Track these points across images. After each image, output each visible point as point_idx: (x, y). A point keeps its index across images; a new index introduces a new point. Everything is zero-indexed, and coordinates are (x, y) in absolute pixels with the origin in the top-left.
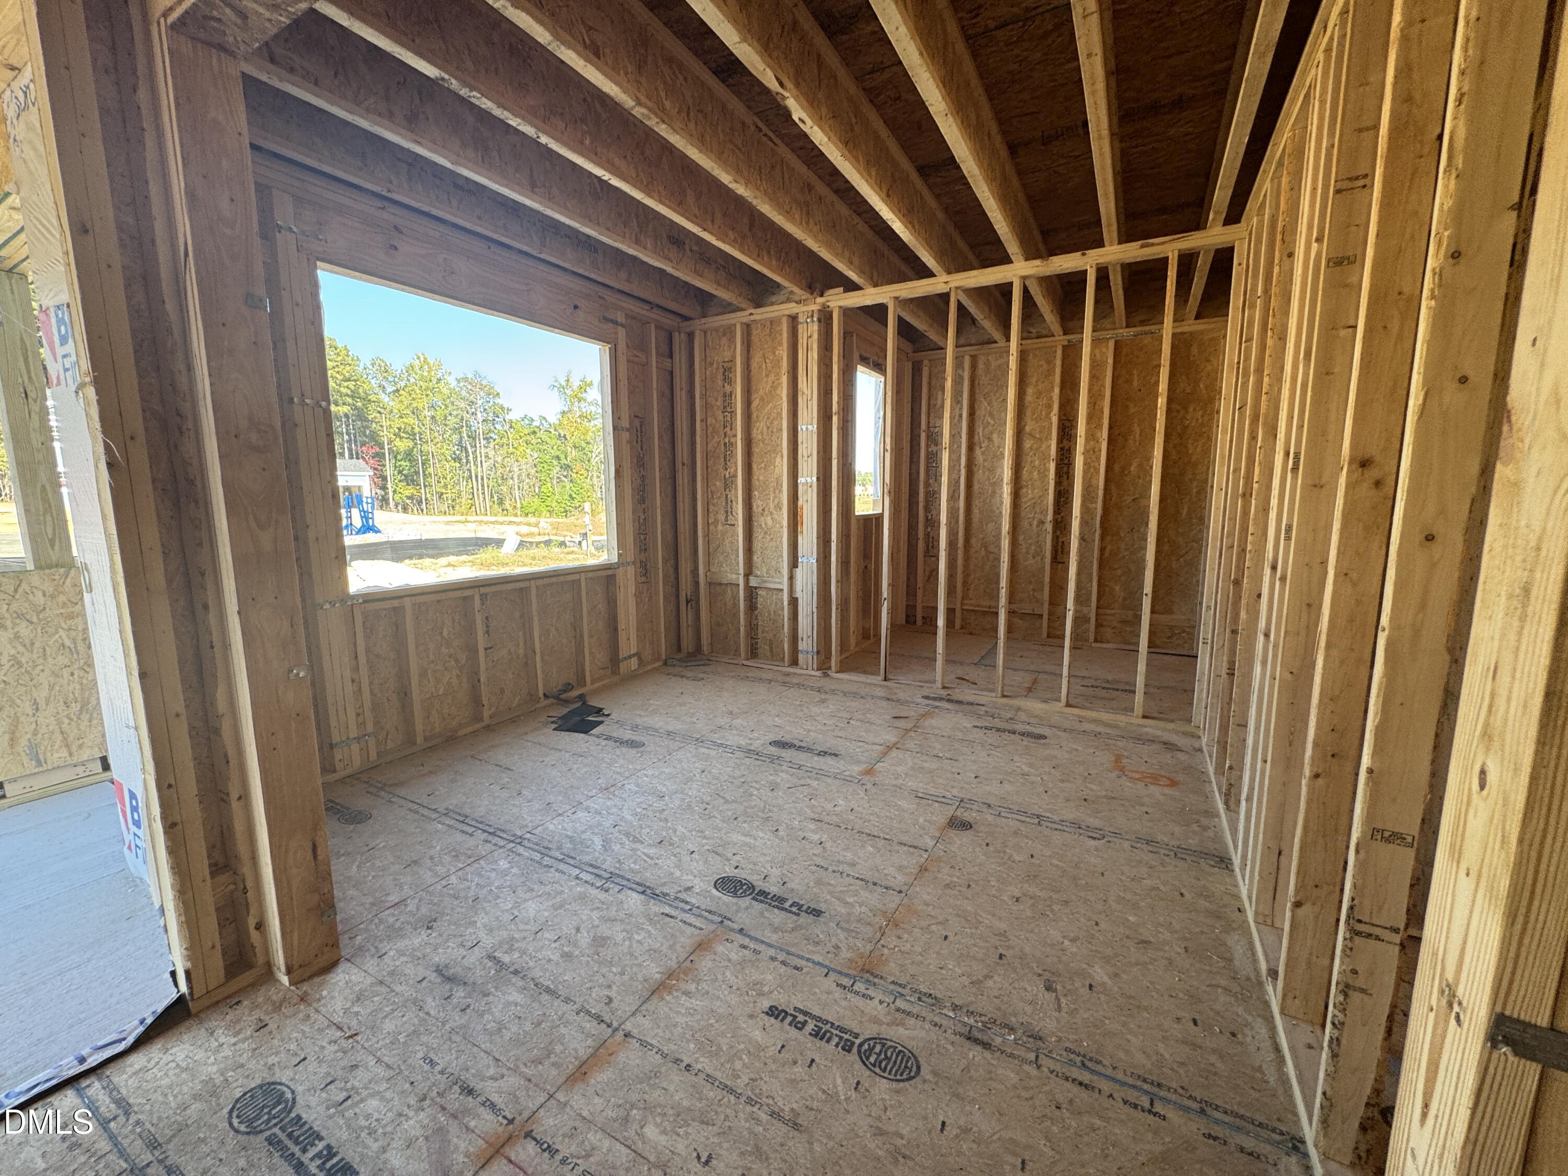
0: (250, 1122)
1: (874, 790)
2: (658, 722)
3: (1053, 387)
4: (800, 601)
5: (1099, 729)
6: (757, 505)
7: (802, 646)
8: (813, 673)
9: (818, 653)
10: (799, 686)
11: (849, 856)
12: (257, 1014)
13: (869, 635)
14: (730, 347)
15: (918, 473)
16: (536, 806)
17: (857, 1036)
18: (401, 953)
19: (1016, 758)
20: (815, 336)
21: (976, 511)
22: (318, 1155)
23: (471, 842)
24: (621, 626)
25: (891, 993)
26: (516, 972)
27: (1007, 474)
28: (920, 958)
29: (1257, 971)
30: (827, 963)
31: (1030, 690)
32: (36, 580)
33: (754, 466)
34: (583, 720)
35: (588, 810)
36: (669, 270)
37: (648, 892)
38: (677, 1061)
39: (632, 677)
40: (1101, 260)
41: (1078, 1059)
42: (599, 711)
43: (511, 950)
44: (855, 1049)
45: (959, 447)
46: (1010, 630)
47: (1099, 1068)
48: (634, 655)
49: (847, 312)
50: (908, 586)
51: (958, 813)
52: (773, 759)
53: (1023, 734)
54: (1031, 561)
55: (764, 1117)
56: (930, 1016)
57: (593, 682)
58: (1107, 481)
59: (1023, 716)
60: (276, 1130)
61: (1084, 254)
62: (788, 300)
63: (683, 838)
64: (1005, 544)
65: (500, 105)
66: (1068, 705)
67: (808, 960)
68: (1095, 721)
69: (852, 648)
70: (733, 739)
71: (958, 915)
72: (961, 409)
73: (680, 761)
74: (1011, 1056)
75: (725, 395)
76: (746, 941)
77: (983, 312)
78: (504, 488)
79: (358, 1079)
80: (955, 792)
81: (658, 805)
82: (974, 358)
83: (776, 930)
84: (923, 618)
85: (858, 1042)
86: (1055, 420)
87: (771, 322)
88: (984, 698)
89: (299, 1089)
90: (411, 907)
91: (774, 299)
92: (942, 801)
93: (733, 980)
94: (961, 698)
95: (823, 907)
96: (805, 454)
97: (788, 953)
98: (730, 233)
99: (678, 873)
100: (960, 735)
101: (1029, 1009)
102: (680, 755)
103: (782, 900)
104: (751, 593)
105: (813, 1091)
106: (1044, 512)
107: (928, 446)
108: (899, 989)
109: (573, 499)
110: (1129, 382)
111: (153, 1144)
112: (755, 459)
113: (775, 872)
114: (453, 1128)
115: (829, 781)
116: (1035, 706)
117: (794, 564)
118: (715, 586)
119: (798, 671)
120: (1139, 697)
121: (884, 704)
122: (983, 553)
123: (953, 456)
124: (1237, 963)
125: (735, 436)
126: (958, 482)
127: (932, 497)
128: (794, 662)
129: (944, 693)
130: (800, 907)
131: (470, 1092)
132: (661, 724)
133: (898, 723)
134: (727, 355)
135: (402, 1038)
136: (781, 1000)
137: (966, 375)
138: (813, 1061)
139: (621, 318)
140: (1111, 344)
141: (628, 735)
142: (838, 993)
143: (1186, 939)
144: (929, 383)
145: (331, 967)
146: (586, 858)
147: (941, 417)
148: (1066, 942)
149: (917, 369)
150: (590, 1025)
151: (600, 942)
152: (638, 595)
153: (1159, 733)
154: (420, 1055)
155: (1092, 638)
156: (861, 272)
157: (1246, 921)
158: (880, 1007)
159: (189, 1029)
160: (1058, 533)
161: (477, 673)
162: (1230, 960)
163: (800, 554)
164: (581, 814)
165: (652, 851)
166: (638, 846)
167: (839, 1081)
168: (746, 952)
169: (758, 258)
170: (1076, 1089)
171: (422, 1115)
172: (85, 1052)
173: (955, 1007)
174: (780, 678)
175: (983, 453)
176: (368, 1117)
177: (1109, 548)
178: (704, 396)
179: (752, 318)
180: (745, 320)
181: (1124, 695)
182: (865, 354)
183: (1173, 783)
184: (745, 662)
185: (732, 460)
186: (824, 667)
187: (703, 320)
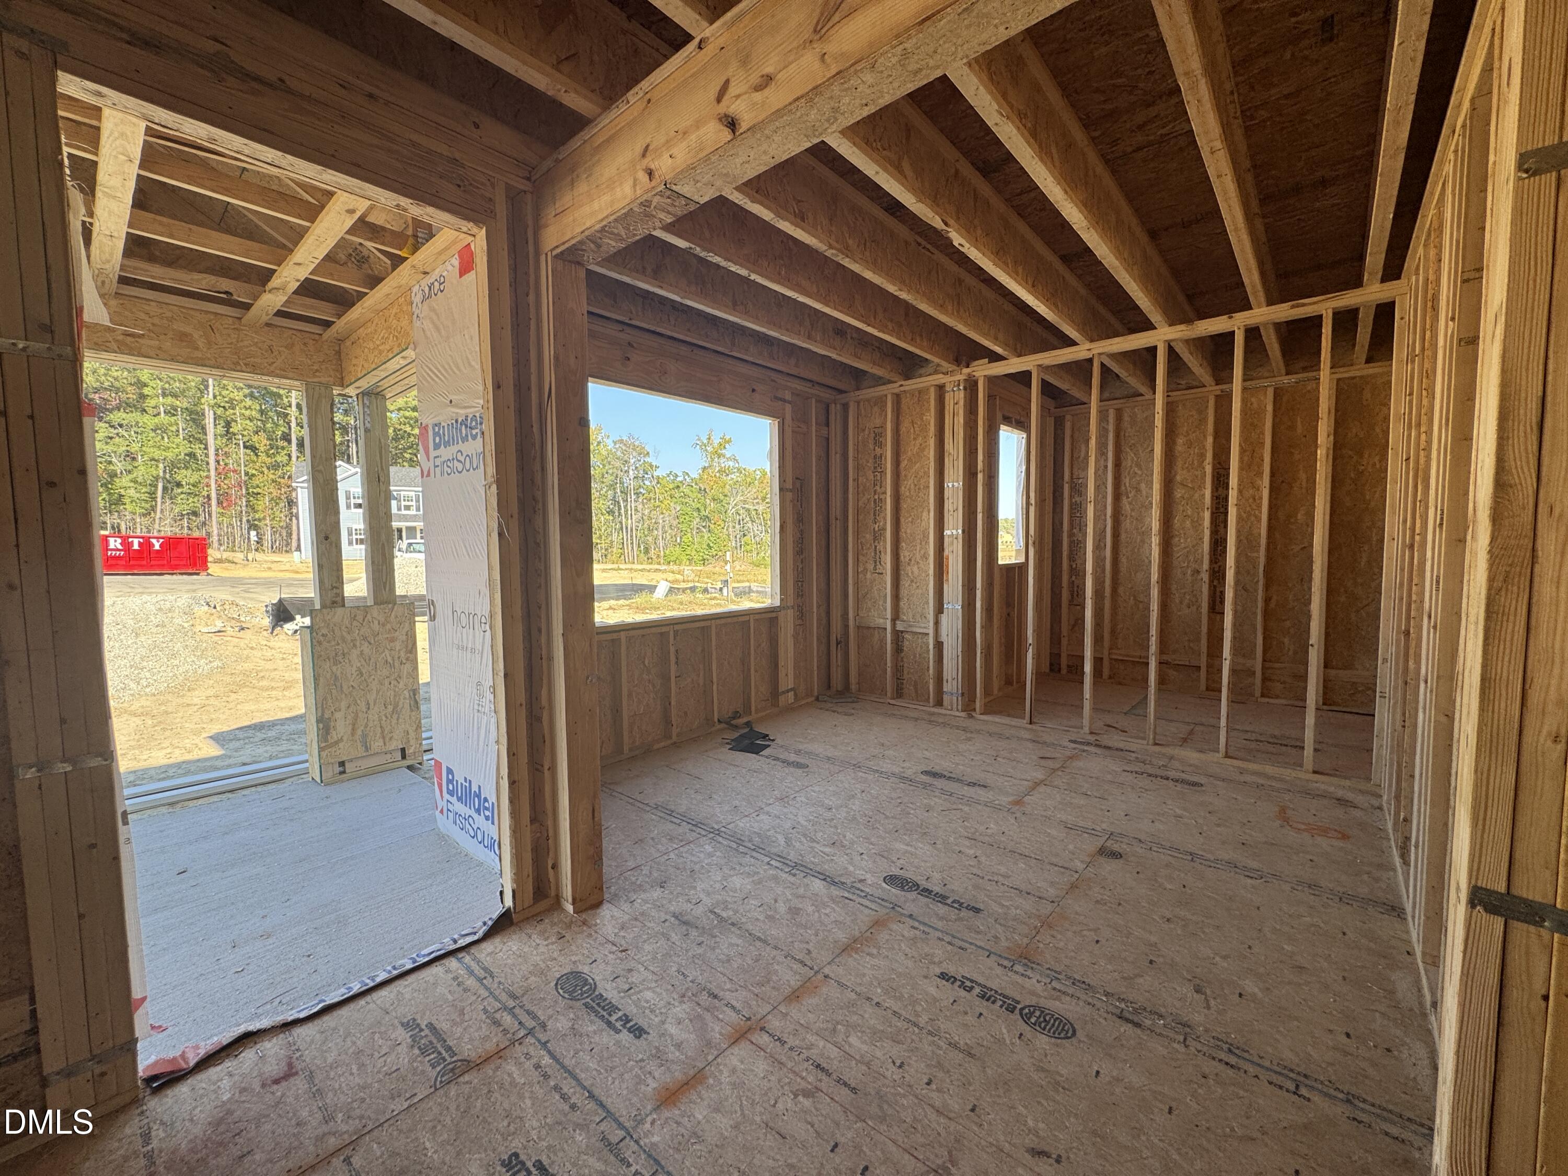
0: (570, 993)
1: (1023, 818)
2: (818, 748)
3: (1205, 437)
4: (945, 646)
5: (1261, 781)
6: (905, 555)
7: (947, 688)
8: (958, 714)
9: (963, 694)
10: (944, 725)
11: (1003, 870)
12: (556, 929)
13: (1013, 681)
14: (880, 415)
15: (1062, 524)
16: (726, 808)
17: (1018, 1002)
18: (645, 901)
19: (1169, 802)
20: (962, 403)
21: (1123, 560)
22: (620, 1019)
23: (680, 830)
24: (781, 663)
25: (1048, 976)
26: (733, 924)
27: (1155, 525)
28: (1073, 954)
29: (1421, 1004)
30: (988, 947)
31: (1185, 740)
32: (375, 612)
33: (902, 520)
34: (752, 743)
35: (768, 813)
36: (834, 356)
37: (829, 880)
38: (868, 999)
39: (790, 709)
40: (1249, 322)
41: (1225, 1047)
42: (765, 737)
43: (726, 908)
44: (1017, 1011)
45: (1105, 497)
46: (1162, 680)
47: (1246, 1055)
48: (791, 689)
49: (992, 381)
50: (1052, 634)
51: (1109, 844)
52: (925, 786)
53: (1177, 781)
54: (1187, 611)
55: (945, 1046)
56: (1083, 997)
57: (757, 711)
58: (1270, 528)
59: (1176, 764)
60: (588, 1000)
61: (1231, 317)
62: (936, 372)
63: (852, 843)
64: (1155, 592)
65: (726, 259)
66: (1227, 756)
67: (971, 944)
68: (1255, 773)
69: (996, 691)
70: (886, 766)
71: (1108, 926)
72: (1106, 460)
73: (842, 782)
74: (1160, 1035)
75: (875, 457)
76: (916, 924)
77: (1127, 370)
78: (650, 539)
79: (635, 978)
80: (1104, 826)
81: (828, 815)
82: (1119, 412)
83: (941, 919)
84: (1068, 666)
85: (1019, 1006)
86: (1209, 469)
87: (920, 392)
88: (1135, 745)
89: (597, 978)
90: (645, 871)
91: (922, 371)
92: (1092, 833)
93: (908, 950)
94: (1110, 744)
95: (981, 906)
96: (951, 509)
97: (954, 937)
98: (889, 324)
99: (851, 868)
100: (1109, 777)
101: (1178, 1004)
102: (841, 777)
103: (944, 897)
104: (898, 636)
105: (983, 1034)
106: (1200, 561)
107: (1071, 497)
108: (1054, 975)
109: (711, 548)
110: (1292, 428)
111: (513, 996)
112: (903, 513)
113: (936, 876)
114: (708, 1016)
115: (980, 807)
116: (1190, 755)
117: (939, 609)
118: (865, 630)
119: (943, 711)
120: (1309, 751)
121: (1030, 745)
122: (1132, 602)
123: (1099, 507)
124: (1400, 995)
125: (885, 493)
126: (1104, 531)
127: (1077, 546)
128: (939, 703)
129: (1092, 738)
130: (961, 904)
131: (715, 997)
132: (821, 750)
133: (1043, 762)
134: (878, 422)
135: (659, 956)
136: (952, 970)
137: (1111, 427)
138: (981, 1014)
139: (788, 396)
140: (1270, 392)
141: (793, 757)
142: (999, 970)
143: (1345, 970)
144: (1072, 436)
145: (598, 905)
146: (774, 850)
147: (1085, 468)
148: (1217, 959)
149: (1059, 423)
150: (797, 966)
151: (795, 911)
152: (795, 636)
153: (1332, 789)
154: (674, 969)
155: (1258, 693)
156: (1005, 345)
157: (1414, 963)
158: (1038, 985)
159: (514, 932)
160: (1216, 583)
161: (669, 697)
162: (1392, 992)
163: (945, 601)
164: (762, 817)
165: (827, 850)
166: (815, 845)
167: (1004, 1031)
168: (917, 932)
169: (912, 341)
170: (1222, 1067)
171: (684, 1006)
172: (456, 936)
173: (1107, 994)
174: (926, 717)
175: (1130, 503)
176: (647, 1002)
177: (1275, 597)
178: (856, 459)
179: (902, 389)
180: (896, 391)
181: (1294, 751)
182: (1007, 414)
183: (1345, 837)
184: (892, 702)
185: (882, 515)
186: (968, 707)
187: (857, 393)
